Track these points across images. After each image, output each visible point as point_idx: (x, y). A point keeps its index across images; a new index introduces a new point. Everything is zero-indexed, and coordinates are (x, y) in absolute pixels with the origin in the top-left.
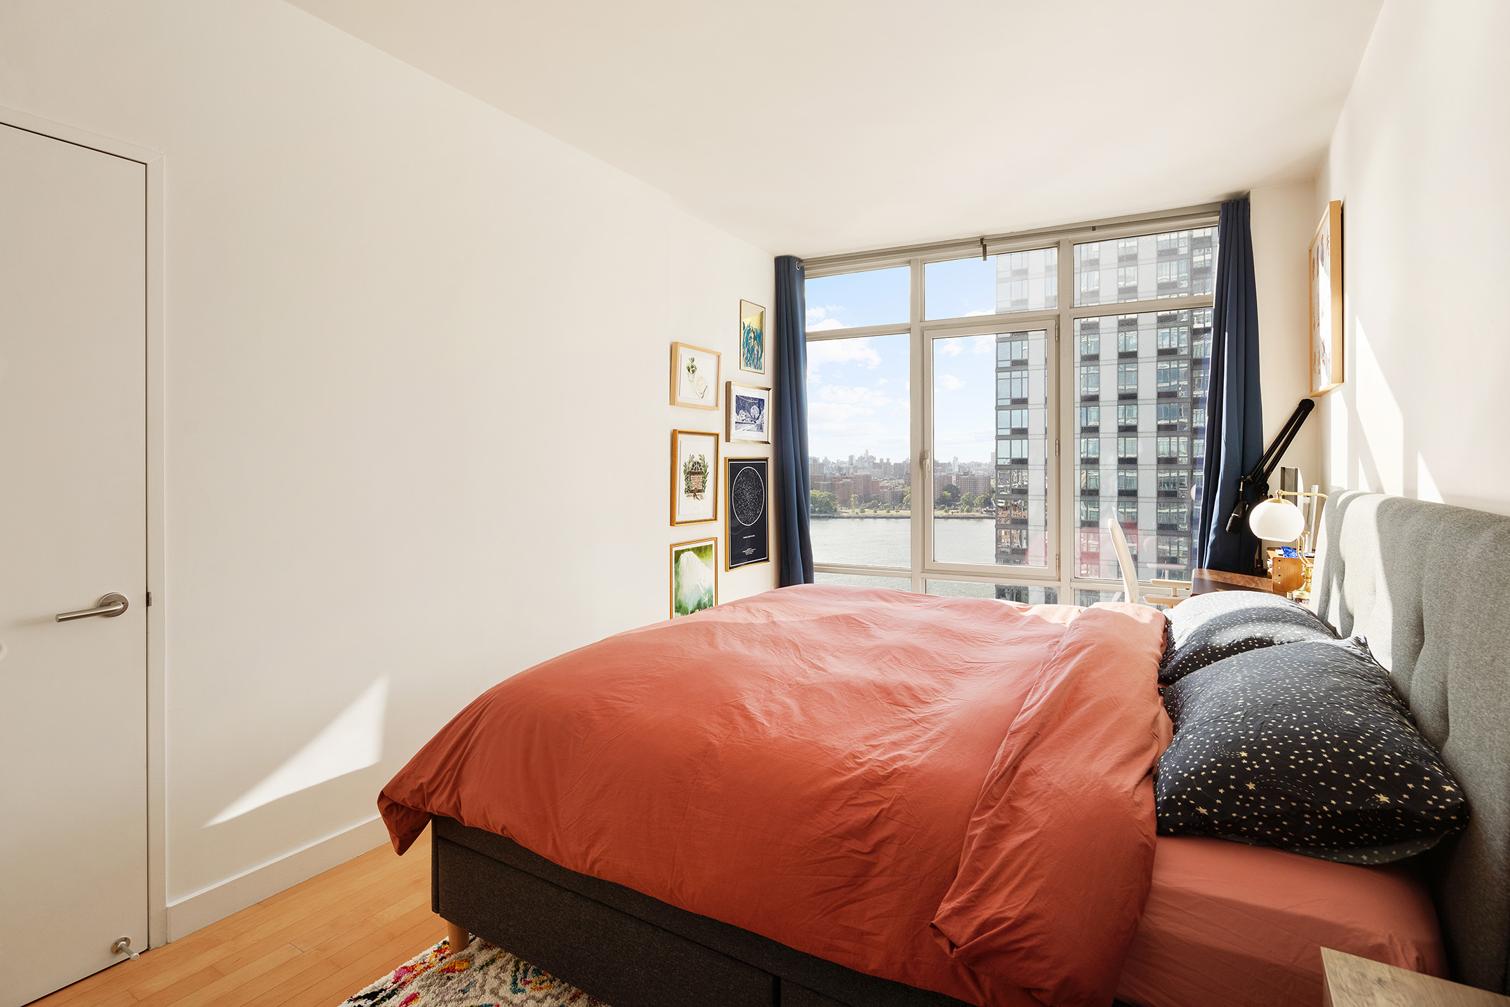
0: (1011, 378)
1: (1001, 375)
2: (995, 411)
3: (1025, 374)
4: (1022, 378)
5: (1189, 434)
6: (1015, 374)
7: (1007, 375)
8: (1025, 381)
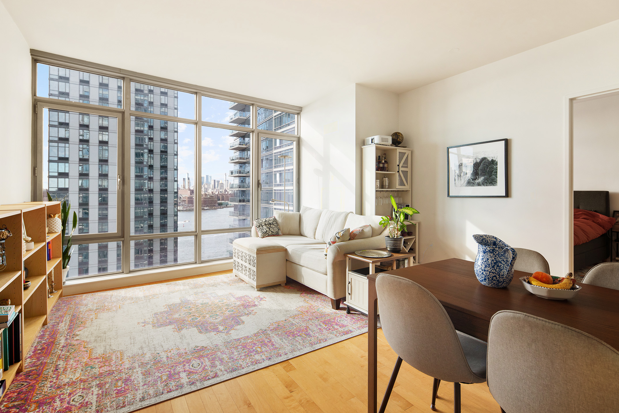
0: (58, 147)
1: (51, 144)
2: (48, 163)
3: (67, 145)
4: (65, 147)
5: (148, 179)
6: (60, 145)
7: (56, 144)
8: (67, 149)
